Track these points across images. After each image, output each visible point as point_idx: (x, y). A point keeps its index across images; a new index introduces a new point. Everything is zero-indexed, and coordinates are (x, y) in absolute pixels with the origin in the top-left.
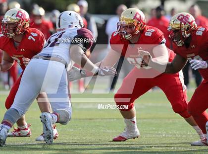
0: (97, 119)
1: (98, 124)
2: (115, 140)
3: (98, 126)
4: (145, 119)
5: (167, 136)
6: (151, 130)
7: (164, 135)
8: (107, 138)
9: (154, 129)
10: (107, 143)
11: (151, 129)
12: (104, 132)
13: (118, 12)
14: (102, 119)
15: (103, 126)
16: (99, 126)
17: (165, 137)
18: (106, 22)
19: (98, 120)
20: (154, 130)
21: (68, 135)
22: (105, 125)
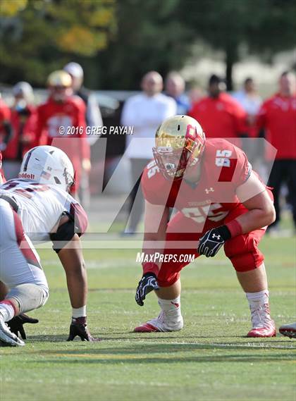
0: (104, 289)
1: (106, 299)
2: (138, 330)
3: (107, 303)
4: (196, 289)
5: (238, 321)
6: (208, 311)
7: (232, 320)
8: (124, 326)
9: (213, 308)
10: (123, 336)
11: (207, 308)
12: (118, 315)
13: (145, 86)
14: (114, 289)
15: (117, 304)
16: (109, 303)
17: (235, 323)
18: (122, 104)
19: (107, 292)
20: (212, 310)
21: (49, 320)
22: (120, 302)
